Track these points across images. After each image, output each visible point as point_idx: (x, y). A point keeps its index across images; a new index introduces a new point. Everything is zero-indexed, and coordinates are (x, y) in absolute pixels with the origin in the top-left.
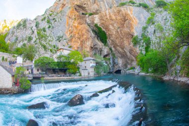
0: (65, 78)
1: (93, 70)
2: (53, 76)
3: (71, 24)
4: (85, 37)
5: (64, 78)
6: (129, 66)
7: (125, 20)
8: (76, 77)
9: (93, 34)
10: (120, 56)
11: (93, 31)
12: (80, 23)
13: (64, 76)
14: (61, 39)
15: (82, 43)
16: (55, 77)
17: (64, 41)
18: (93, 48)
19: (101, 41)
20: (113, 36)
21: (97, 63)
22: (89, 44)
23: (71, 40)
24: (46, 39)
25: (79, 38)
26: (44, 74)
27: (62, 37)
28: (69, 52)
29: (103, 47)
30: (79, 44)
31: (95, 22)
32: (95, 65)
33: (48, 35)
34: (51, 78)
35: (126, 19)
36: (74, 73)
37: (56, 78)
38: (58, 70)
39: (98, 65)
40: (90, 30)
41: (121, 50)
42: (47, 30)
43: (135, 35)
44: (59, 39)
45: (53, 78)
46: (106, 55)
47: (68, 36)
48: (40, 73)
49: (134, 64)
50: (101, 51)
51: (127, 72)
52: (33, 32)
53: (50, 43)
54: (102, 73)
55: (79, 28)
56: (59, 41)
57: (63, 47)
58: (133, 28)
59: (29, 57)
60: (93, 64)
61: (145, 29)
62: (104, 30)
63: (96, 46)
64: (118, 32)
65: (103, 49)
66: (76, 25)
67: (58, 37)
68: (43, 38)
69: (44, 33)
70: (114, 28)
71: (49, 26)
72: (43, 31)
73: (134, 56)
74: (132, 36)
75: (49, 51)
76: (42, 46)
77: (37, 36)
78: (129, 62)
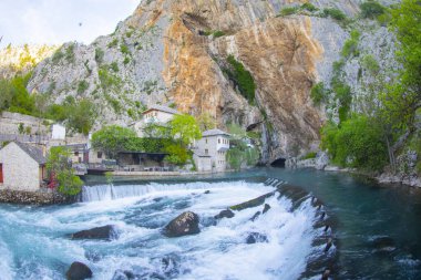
0: (161, 174)
1: (223, 157)
2: (133, 170)
3: (175, 54)
4: (206, 84)
5: (157, 173)
6: (303, 151)
7: (295, 48)
8: (184, 173)
9: (223, 78)
10: (284, 127)
11: (225, 71)
12: (194, 54)
13: (157, 170)
14: (151, 88)
15: (200, 97)
16: (138, 172)
17: (160, 92)
18: (224, 109)
19: (241, 93)
20: (269, 82)
21: (232, 143)
22: (214, 99)
23: (174, 91)
24: (119, 88)
25: (193, 87)
26: (113, 164)
27: (155, 84)
28: (170, 117)
29: (247, 108)
30: (192, 100)
31: (229, 51)
32: (228, 146)
33: (123, 79)
34: (129, 173)
35: (297, 44)
36: (181, 164)
37: (140, 173)
38: (145, 157)
39: (235, 148)
40: (217, 68)
41: (285, 114)
42: (121, 67)
43: (318, 80)
44: (148, 88)
45: (133, 173)
46: (253, 126)
47: (168, 81)
48: (103, 162)
49: (315, 146)
50: (241, 116)
51: (299, 163)
52: (90, 71)
53: (129, 96)
54: (244, 166)
55: (193, 64)
56: (149, 93)
57: (156, 107)
58: (312, 65)
59: (80, 125)
60: (223, 144)
61: (338, 67)
62: (248, 69)
63: (230, 106)
64: (278, 74)
65: (246, 112)
66: (186, 57)
67: (146, 83)
68: (113, 86)
69: (114, 74)
70: (272, 66)
71: (126, 59)
72: (113, 69)
73: (314, 129)
74: (311, 83)
75: (126, 113)
76: (109, 102)
77: (98, 81)
78: (304, 141)
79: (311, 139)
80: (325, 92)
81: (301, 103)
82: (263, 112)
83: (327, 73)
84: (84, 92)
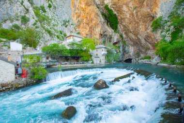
0: (79, 65)
1: (104, 58)
2: (66, 64)
3: (77, 4)
4: (94, 22)
5: (77, 65)
8: (89, 64)
9: (102, 18)
10: (132, 43)
11: (103, 14)
12: (88, 4)
13: (77, 64)
14: (67, 24)
15: (91, 29)
17: (72, 26)
18: (102, 35)
19: (111, 27)
20: (126, 20)
21: (108, 51)
22: (98, 30)
23: (79, 26)
24: (49, 22)
25: (88, 24)
26: (55, 62)
27: (69, 22)
28: (80, 39)
29: (113, 34)
30: (88, 30)
31: (106, 2)
32: (106, 53)
33: (50, 17)
34: (64, 66)
36: (87, 61)
37: (70, 65)
38: (70, 58)
39: (109, 53)
40: (99, 13)
41: (133, 37)
42: (47, 10)
43: (159, 15)
44: (65, 24)
45: (67, 66)
46: (116, 43)
47: (75, 20)
48: (50, 61)
50: (111, 38)
52: (28, 10)
53: (56, 28)
55: (87, 11)
56: (66, 27)
59: (30, 42)
60: (104, 52)
62: (115, 13)
63: (106, 33)
64: (133, 14)
65: (113, 36)
66: (83, 6)
67: (64, 21)
68: (45, 21)
69: (44, 14)
70: (129, 10)
71: (50, 4)
72: (42, 10)
73: (150, 44)
74: (153, 18)
75: (56, 37)
76: (46, 30)
77: (35, 17)
78: (143, 50)
79: (148, 49)
80: (162, 23)
81: (144, 30)
82: (121, 36)
83: (168, 9)
84: (26, 23)
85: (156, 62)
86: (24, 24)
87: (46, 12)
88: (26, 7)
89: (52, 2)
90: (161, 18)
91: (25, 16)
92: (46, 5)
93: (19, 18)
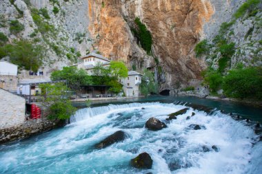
0: (106, 99)
1: (137, 88)
2: (88, 97)
3: (97, 12)
4: (120, 39)
6: (182, 86)
7: (188, 11)
8: (119, 98)
9: (131, 35)
10: (170, 70)
11: (132, 30)
12: (110, 14)
14: (82, 38)
15: (117, 49)
17: (88, 42)
18: (131, 57)
19: (143, 47)
20: (163, 40)
22: (126, 51)
23: (98, 43)
24: (55, 34)
25: (112, 41)
27: (84, 35)
29: (146, 57)
30: (111, 50)
33: (56, 27)
34: (86, 99)
35: (191, 8)
37: (94, 99)
40: (128, 28)
41: (172, 62)
44: (79, 38)
45: (89, 99)
46: (149, 69)
47: (93, 34)
49: (193, 83)
50: (142, 62)
53: (64, 43)
55: (111, 23)
56: (80, 42)
58: (200, 26)
60: (138, 81)
62: (149, 29)
63: (136, 55)
64: (171, 34)
65: (145, 60)
66: (106, 16)
67: (77, 34)
68: (49, 32)
69: (46, 20)
70: (167, 27)
71: (55, 8)
72: (44, 15)
73: (193, 72)
74: (196, 40)
75: (65, 56)
76: (50, 46)
77: (34, 25)
78: (184, 79)
79: (190, 78)
80: (207, 47)
82: (156, 60)
83: (212, 32)
84: (18, 32)
85: (204, 95)
86: (16, 35)
87: (49, 18)
88: (20, 8)
89: (59, 5)
90: (205, 42)
91: (17, 22)
92: (50, 8)
93: (6, 24)
